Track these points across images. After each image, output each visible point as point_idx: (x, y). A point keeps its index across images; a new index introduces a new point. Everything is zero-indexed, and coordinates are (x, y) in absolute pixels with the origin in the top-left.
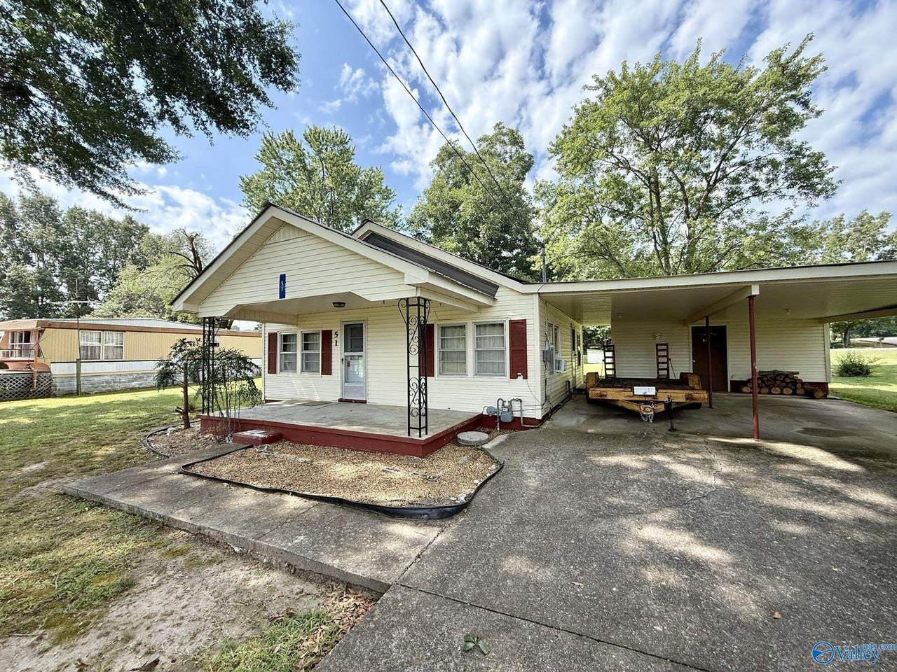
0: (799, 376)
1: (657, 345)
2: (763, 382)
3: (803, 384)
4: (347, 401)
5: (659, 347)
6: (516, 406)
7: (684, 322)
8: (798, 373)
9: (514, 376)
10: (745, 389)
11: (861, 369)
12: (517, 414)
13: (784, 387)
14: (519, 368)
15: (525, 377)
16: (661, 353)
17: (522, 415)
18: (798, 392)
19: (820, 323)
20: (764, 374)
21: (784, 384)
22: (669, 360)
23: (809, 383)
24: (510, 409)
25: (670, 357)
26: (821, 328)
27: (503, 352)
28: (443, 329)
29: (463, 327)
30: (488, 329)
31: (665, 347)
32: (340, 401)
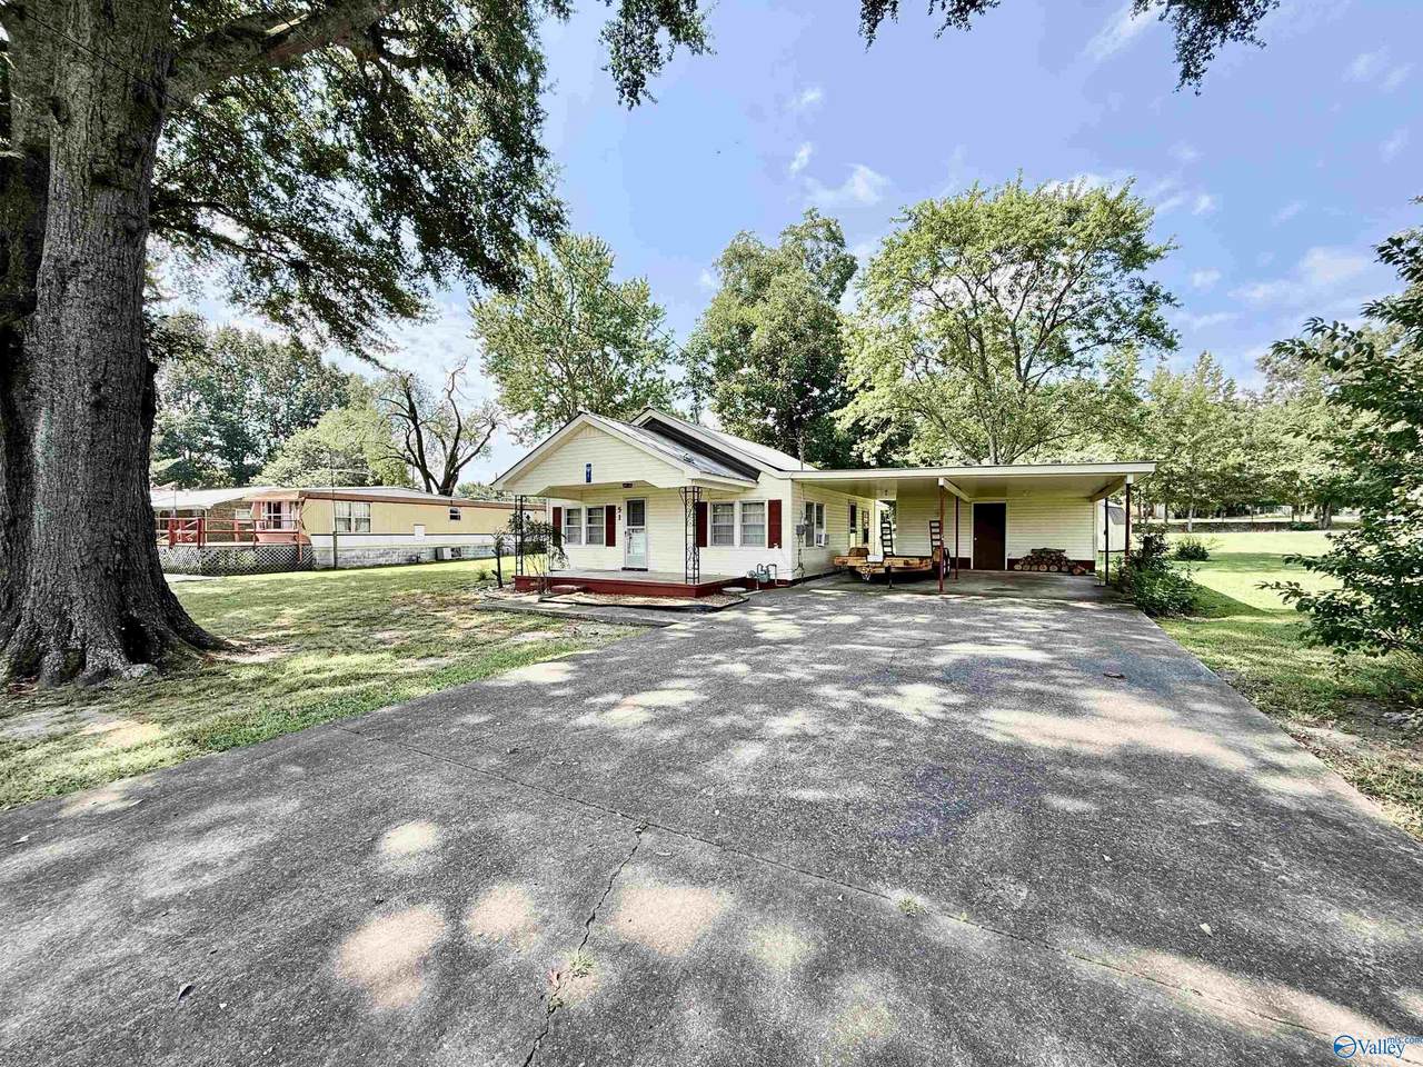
0: (1065, 554)
1: (930, 522)
2: (1032, 559)
3: (1068, 561)
4: (629, 569)
5: (933, 524)
6: (772, 569)
9: (771, 546)
10: (1021, 567)
12: (773, 577)
13: (1051, 565)
14: (775, 539)
15: (780, 547)
16: (934, 531)
17: (776, 578)
18: (1062, 569)
19: (1091, 501)
20: (1037, 552)
21: (1051, 561)
23: (1074, 561)
24: (767, 572)
26: (1092, 507)
27: (763, 526)
28: (715, 507)
29: (732, 505)
30: (753, 507)
31: (937, 525)
32: (624, 569)
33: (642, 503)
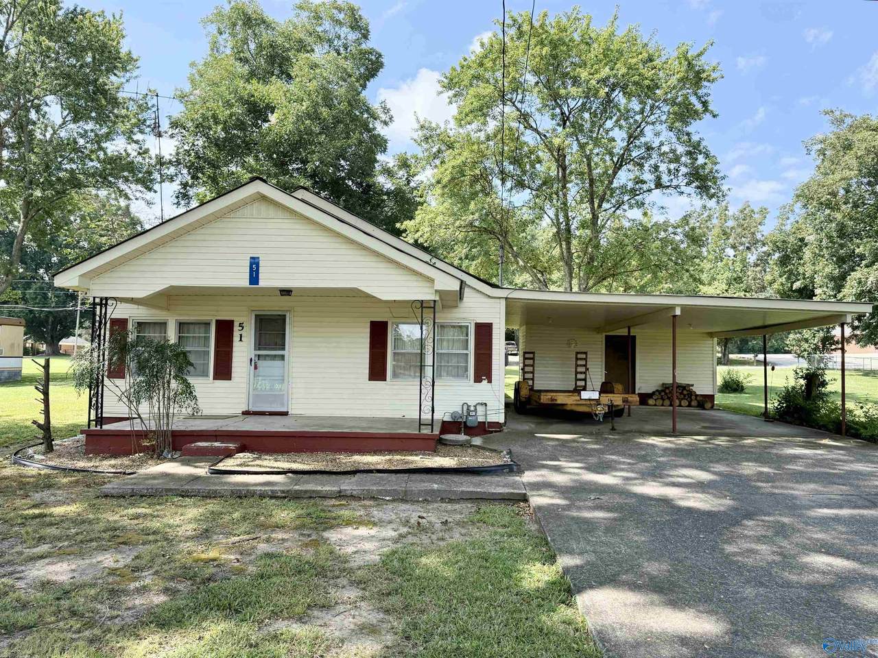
0: (693, 389)
1: (577, 353)
2: (666, 394)
3: (697, 396)
4: (256, 413)
5: (579, 356)
6: (480, 409)
7: (598, 330)
8: (692, 385)
9: (478, 379)
10: (651, 402)
11: (738, 385)
12: (481, 419)
13: (682, 399)
14: (483, 371)
15: (490, 381)
16: (580, 362)
17: (486, 419)
18: (693, 403)
19: (711, 337)
20: (667, 386)
21: (682, 396)
22: (587, 369)
23: (701, 395)
24: (475, 413)
25: (588, 367)
26: (712, 342)
27: (467, 355)
30: (453, 330)
31: (584, 356)
32: (246, 413)
33: (282, 319)
